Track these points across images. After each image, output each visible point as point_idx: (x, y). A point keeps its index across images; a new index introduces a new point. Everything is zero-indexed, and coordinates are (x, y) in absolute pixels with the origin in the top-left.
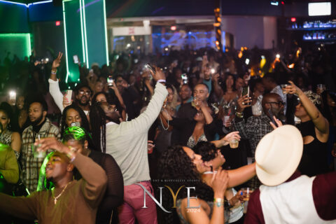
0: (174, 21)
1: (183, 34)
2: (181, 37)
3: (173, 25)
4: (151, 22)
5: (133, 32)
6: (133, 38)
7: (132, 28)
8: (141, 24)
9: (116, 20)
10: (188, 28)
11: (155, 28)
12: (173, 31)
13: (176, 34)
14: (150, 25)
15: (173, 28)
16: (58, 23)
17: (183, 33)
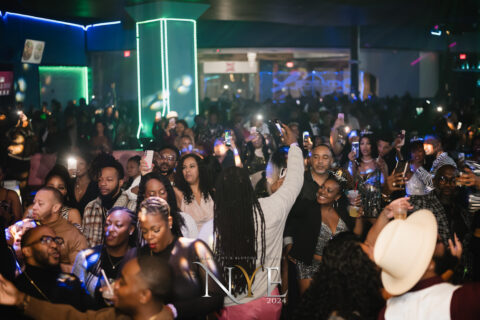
0: (292, 55)
1: (303, 74)
2: (300, 78)
3: (289, 61)
4: (258, 55)
5: (232, 69)
6: (232, 77)
7: (230, 62)
8: (244, 58)
9: (210, 52)
10: (311, 65)
11: (263, 63)
12: (289, 69)
13: (293, 73)
14: (257, 59)
15: (290, 65)
16: (127, 54)
17: (303, 72)
